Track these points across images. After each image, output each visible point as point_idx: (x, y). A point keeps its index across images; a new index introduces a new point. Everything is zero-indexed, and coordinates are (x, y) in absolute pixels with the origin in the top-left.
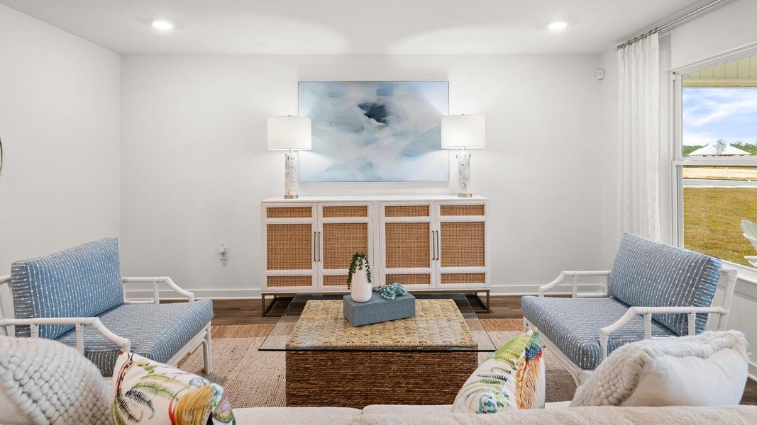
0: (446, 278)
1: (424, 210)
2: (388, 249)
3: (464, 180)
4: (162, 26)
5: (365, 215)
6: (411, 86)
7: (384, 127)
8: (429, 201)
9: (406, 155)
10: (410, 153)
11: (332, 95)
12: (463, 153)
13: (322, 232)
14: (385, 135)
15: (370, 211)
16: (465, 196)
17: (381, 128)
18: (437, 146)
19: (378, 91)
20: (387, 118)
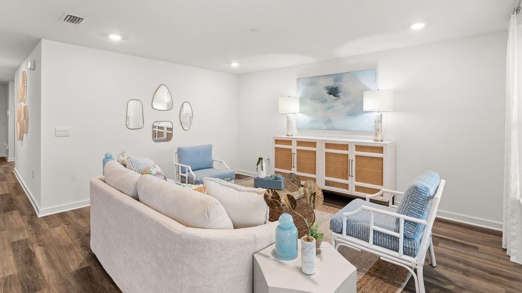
0: (358, 189)
1: (345, 147)
2: (327, 166)
3: (377, 131)
5: (315, 147)
6: (352, 75)
7: (337, 99)
8: (348, 142)
9: (349, 115)
10: (351, 114)
11: (312, 84)
12: (376, 114)
13: (296, 153)
14: (338, 104)
15: (317, 145)
16: (377, 141)
17: (336, 100)
19: (334, 79)
20: (339, 94)
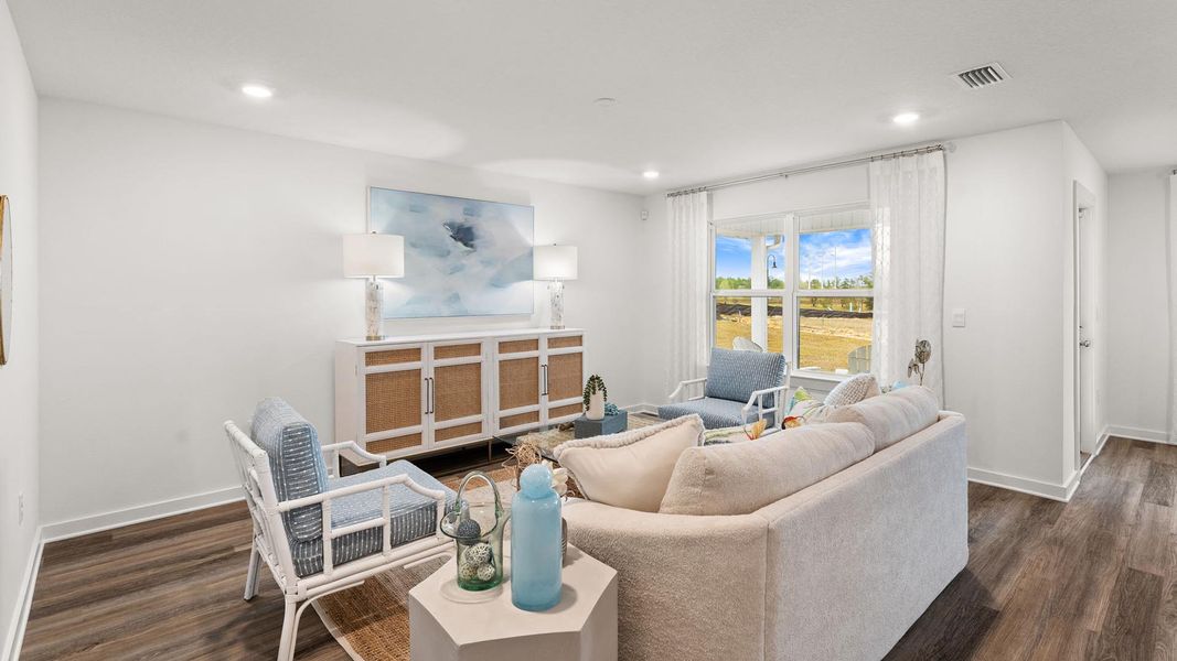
0: (554, 412)
3: (558, 312)
4: (257, 92)
5: (479, 353)
6: (499, 209)
7: (471, 252)
8: (536, 334)
9: (494, 285)
10: (497, 283)
11: (413, 209)
13: (432, 378)
14: (472, 262)
15: (484, 349)
16: (559, 328)
17: (468, 252)
18: (530, 277)
19: (465, 209)
20: (475, 242)
